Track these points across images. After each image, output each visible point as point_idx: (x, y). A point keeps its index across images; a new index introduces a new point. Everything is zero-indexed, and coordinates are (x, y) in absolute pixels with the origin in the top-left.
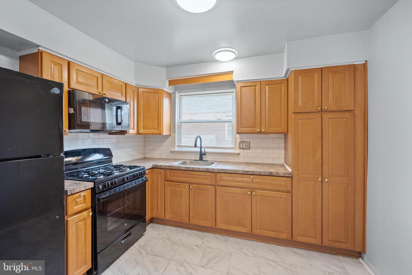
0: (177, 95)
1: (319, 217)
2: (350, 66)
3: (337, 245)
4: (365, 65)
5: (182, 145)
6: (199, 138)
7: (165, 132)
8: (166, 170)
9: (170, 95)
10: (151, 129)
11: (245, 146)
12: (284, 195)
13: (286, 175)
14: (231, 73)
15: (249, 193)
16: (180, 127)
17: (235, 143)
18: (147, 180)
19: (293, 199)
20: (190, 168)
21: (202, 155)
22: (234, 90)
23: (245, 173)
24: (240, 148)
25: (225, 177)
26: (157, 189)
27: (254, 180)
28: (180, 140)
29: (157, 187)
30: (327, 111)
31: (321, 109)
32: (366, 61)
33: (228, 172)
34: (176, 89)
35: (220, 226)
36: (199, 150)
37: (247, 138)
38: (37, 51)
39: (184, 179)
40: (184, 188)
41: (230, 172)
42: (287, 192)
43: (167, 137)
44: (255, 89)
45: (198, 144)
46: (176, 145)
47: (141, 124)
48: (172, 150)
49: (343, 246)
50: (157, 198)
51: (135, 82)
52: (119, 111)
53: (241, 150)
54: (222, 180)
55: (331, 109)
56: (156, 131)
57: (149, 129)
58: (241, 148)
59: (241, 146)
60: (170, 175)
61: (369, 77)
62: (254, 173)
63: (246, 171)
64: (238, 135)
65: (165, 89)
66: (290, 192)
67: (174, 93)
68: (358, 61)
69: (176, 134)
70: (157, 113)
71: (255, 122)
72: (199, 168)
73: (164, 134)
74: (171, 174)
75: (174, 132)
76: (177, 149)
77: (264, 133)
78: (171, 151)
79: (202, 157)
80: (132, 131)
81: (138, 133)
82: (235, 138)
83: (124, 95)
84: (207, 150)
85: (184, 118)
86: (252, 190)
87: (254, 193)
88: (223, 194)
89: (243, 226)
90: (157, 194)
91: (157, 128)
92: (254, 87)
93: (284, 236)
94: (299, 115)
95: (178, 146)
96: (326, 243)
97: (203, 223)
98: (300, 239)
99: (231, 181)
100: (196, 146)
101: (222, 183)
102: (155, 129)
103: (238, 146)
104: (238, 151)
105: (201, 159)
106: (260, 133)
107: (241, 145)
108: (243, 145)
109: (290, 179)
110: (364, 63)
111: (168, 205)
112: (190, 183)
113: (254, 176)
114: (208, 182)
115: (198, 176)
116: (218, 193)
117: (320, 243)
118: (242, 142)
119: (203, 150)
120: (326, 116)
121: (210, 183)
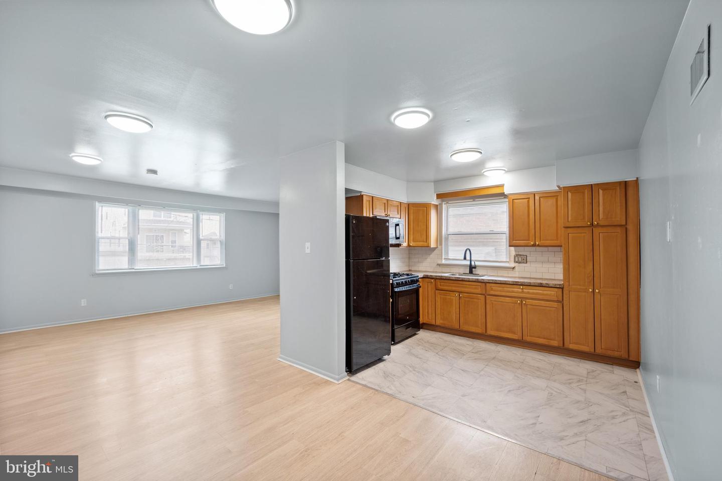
0: (444, 206)
1: (591, 326)
2: (620, 183)
3: (610, 353)
4: (636, 182)
5: (449, 257)
6: (468, 251)
7: (433, 245)
8: (437, 280)
9: (436, 206)
10: (420, 242)
11: (521, 259)
12: (555, 305)
13: (556, 286)
14: (502, 186)
15: (519, 302)
16: (447, 239)
17: (510, 256)
18: (420, 287)
19: (564, 308)
20: (459, 278)
21: (472, 268)
22: (507, 200)
23: (515, 283)
24: (515, 262)
25: (495, 287)
26: (428, 297)
27: (525, 290)
28: (447, 253)
29: (428, 295)
30: (598, 225)
31: (591, 224)
32: (637, 178)
33: (498, 282)
34: (443, 201)
35: (491, 332)
36: (468, 263)
37: (523, 251)
38: (360, 194)
39: (454, 288)
40: (454, 297)
41: (499, 282)
42: (558, 301)
43: (434, 249)
44: (528, 201)
45: (468, 257)
46: (443, 257)
47: (411, 238)
48: (439, 262)
49: (616, 354)
50: (428, 305)
51: (406, 200)
52: (397, 227)
53: (517, 264)
54: (492, 290)
55: (601, 223)
56: (425, 244)
57: (417, 242)
58: (517, 262)
59: (517, 260)
60: (440, 285)
61: (641, 193)
62: (523, 284)
63: (516, 282)
64: (512, 248)
65: (433, 203)
66: (561, 301)
67: (441, 204)
68: (630, 178)
69: (443, 246)
70: (425, 227)
71: (529, 234)
72: (469, 278)
73: (432, 247)
74: (442, 284)
75: (441, 244)
76: (444, 262)
77: (538, 246)
78: (438, 264)
79: (472, 271)
80: (405, 244)
81: (409, 246)
82: (510, 251)
83: (399, 213)
84: (477, 263)
85: (452, 230)
86: (522, 299)
87: (524, 302)
88: (492, 303)
89: (514, 333)
90: (428, 302)
91: (425, 240)
92: (528, 199)
93: (555, 343)
94: (569, 229)
95: (445, 259)
96: (598, 351)
97: (473, 329)
98: (572, 346)
99: (500, 291)
100: (465, 258)
101: (492, 293)
102: (424, 242)
103: (513, 259)
104: (513, 265)
105: (471, 272)
106: (534, 245)
107: (517, 258)
108: (518, 259)
109: (561, 289)
110: (635, 179)
111: (438, 311)
112: (460, 292)
113: (524, 287)
114: (479, 291)
115: (468, 286)
116: (487, 301)
117: (592, 350)
118: (517, 255)
119: (473, 263)
120: (596, 231)
121: (480, 293)
